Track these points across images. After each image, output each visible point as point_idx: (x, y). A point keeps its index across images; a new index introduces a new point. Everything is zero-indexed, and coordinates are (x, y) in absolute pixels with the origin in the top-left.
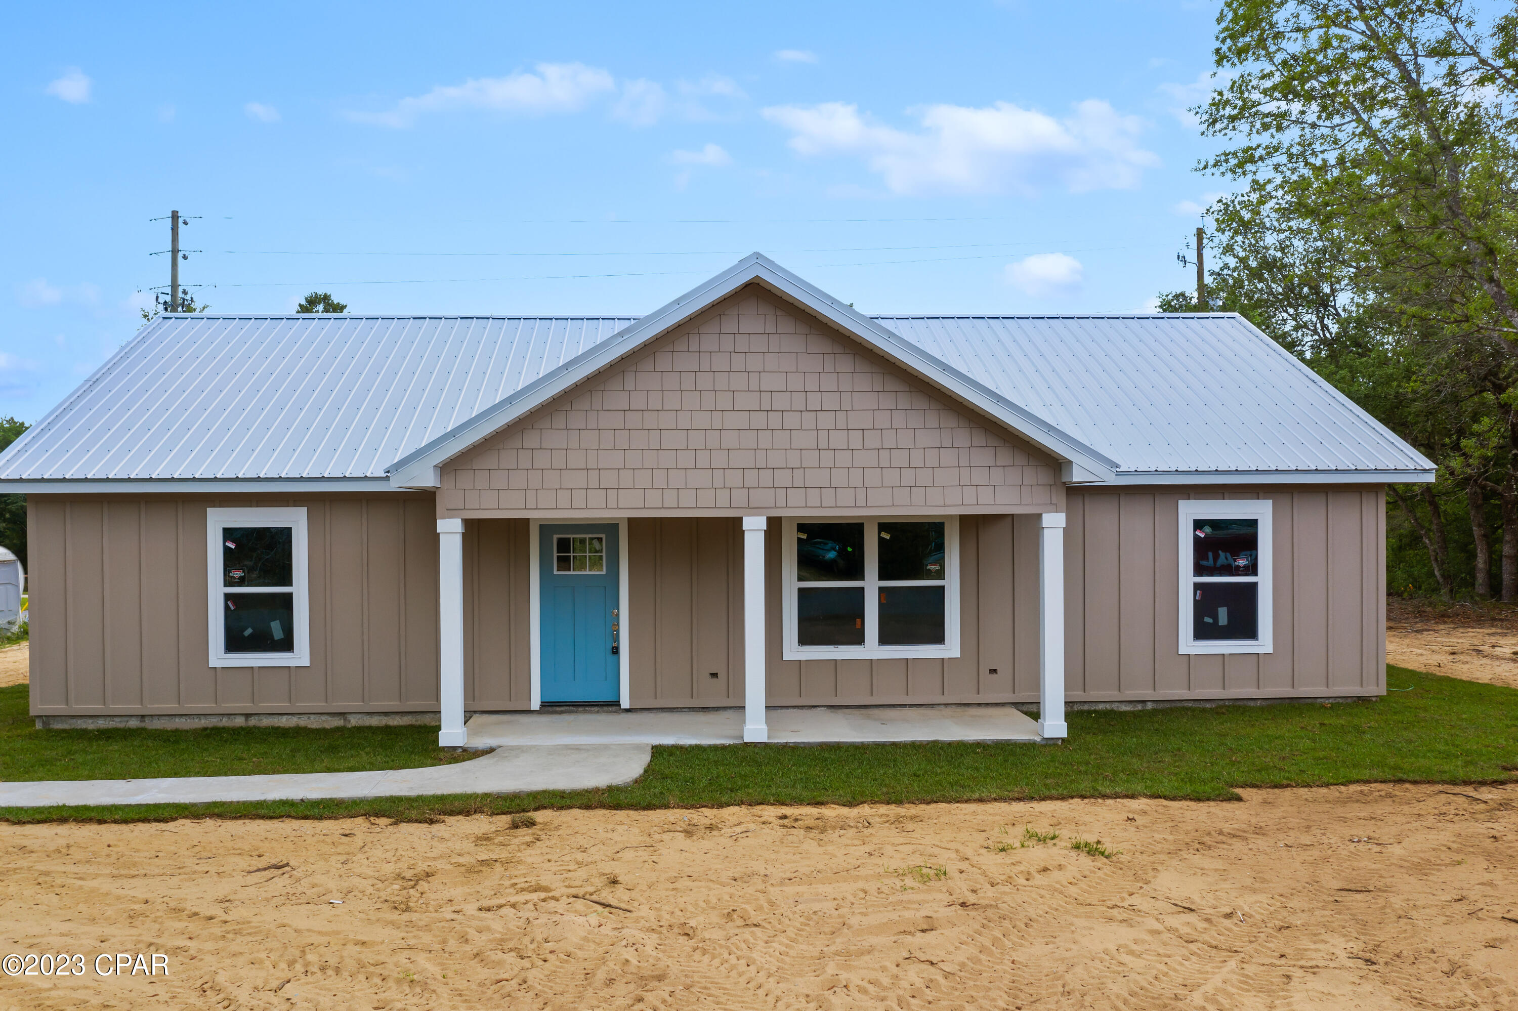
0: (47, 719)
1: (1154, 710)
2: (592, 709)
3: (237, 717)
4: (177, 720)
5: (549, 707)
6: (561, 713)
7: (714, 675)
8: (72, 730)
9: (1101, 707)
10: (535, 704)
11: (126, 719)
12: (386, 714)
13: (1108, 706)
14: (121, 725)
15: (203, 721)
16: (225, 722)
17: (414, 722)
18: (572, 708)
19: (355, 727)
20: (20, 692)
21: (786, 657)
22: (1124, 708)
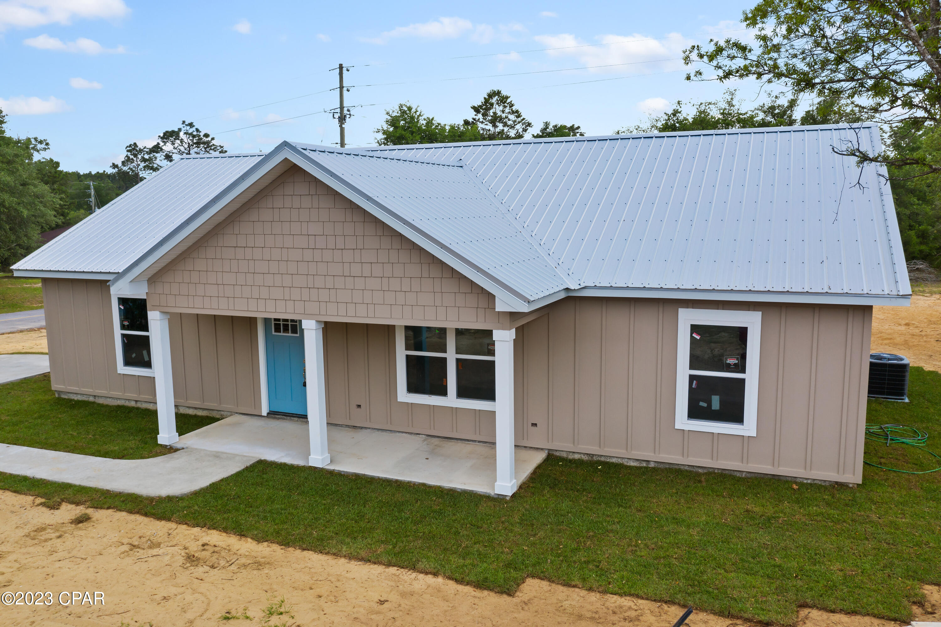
0: (60, 392)
1: (654, 468)
2: (295, 418)
3: (132, 401)
4: (108, 399)
5: (272, 414)
6: (278, 419)
7: (359, 406)
8: (68, 399)
9: (614, 460)
10: (264, 412)
11: (89, 396)
12: (196, 408)
13: (620, 461)
14: (87, 399)
15: (118, 402)
16: (127, 404)
17: (208, 415)
18: (284, 417)
19: (181, 414)
20: (46, 377)
21: (399, 400)
22: (632, 464)
